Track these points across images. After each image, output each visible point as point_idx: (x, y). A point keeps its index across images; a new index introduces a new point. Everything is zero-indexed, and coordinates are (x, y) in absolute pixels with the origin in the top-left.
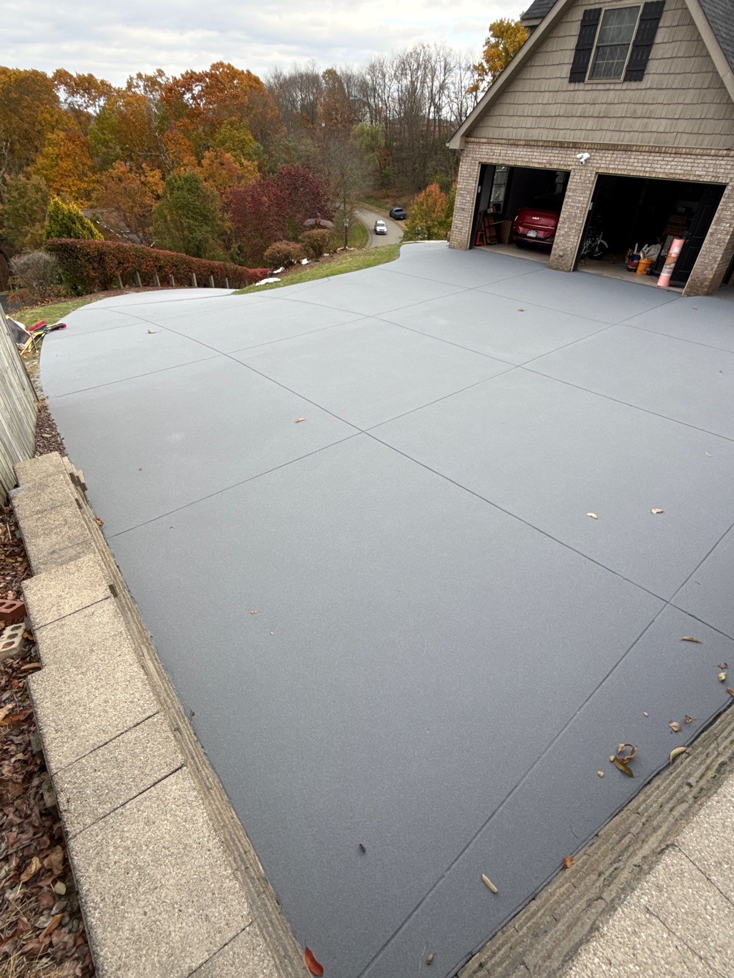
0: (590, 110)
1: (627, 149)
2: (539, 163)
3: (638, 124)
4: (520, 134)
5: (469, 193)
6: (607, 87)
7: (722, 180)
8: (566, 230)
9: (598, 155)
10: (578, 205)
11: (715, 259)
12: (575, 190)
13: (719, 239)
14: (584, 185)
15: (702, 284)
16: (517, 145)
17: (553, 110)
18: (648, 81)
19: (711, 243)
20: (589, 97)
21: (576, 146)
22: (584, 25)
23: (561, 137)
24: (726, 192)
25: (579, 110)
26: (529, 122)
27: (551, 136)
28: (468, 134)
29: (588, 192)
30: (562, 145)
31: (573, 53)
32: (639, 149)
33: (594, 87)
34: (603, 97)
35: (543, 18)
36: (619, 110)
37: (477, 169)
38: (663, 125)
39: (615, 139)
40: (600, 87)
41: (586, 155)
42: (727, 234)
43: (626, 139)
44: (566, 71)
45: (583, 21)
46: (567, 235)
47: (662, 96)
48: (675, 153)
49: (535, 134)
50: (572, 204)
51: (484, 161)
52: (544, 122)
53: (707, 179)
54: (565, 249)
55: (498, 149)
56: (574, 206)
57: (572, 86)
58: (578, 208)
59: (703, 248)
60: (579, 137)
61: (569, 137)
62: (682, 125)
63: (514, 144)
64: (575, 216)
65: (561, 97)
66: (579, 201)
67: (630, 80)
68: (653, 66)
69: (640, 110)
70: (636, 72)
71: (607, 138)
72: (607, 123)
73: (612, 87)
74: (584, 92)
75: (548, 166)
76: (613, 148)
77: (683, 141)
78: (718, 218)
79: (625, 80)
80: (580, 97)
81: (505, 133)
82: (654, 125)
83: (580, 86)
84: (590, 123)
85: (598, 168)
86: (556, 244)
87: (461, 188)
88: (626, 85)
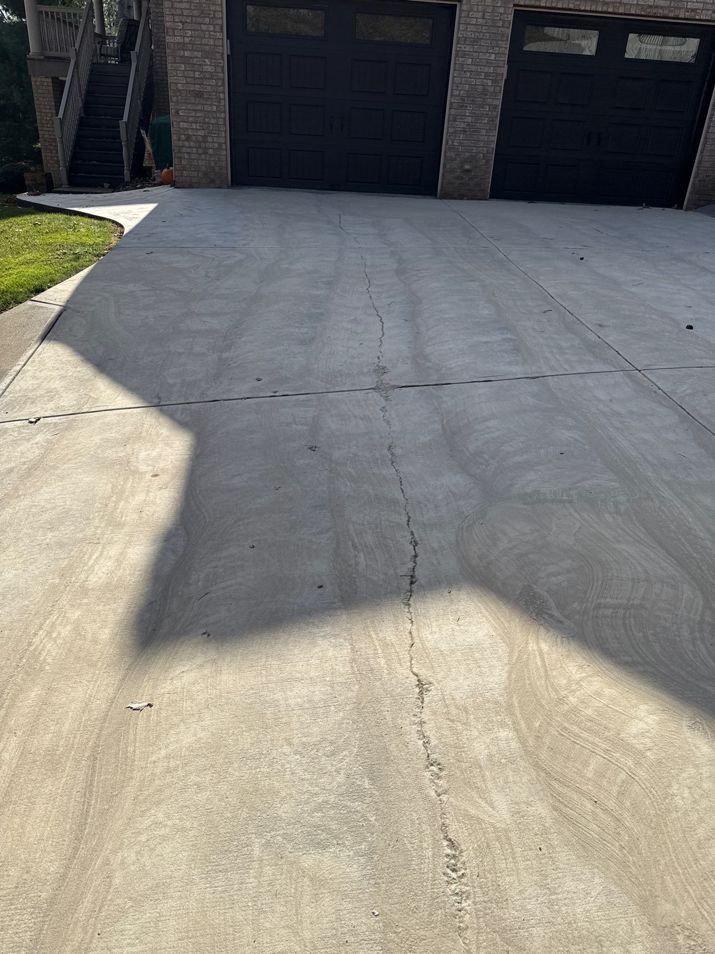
8: (470, 119)
10: (486, 70)
12: (475, 41)
14: (494, 30)
50: (474, 68)
56: (479, 73)
58: (487, 75)
64: (484, 92)
66: (488, 63)
86: (451, 148)
87: (182, 46)
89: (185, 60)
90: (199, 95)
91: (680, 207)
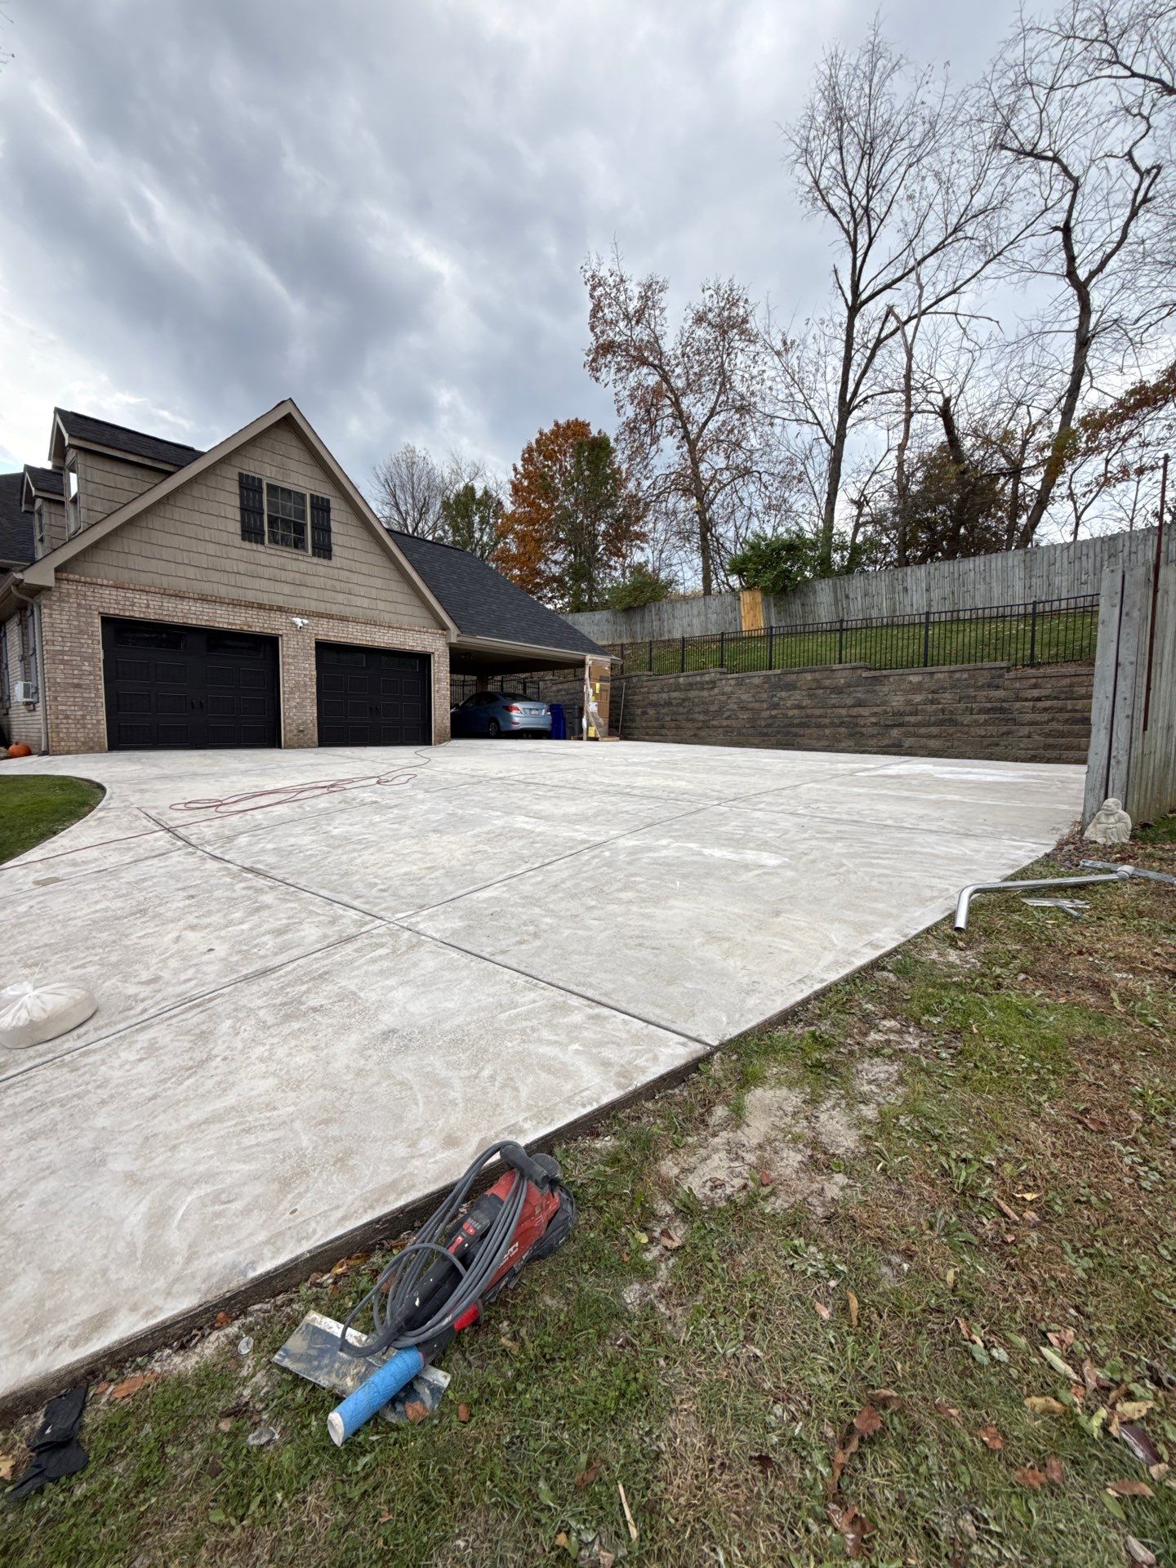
0: (283, 575)
1: (343, 619)
2: (228, 623)
3: (340, 597)
6: (295, 556)
7: (429, 650)
8: (298, 700)
9: (317, 623)
12: (294, 657)
13: (443, 695)
14: (305, 651)
15: (444, 732)
17: (227, 565)
18: (335, 561)
20: (275, 561)
22: (244, 487)
23: (250, 596)
24: (433, 659)
25: (267, 572)
26: (191, 572)
27: (234, 593)
28: (71, 566)
29: (313, 659)
30: (261, 607)
31: (241, 511)
32: (353, 620)
33: (279, 553)
34: (294, 565)
36: (315, 581)
37: (97, 623)
38: (365, 603)
39: (321, 607)
40: (285, 554)
41: (299, 621)
42: (447, 690)
43: (335, 610)
44: (237, 527)
45: (240, 482)
46: (300, 706)
47: (355, 578)
48: (389, 627)
49: (207, 589)
50: (296, 672)
51: (111, 611)
52: (216, 576)
53: (419, 649)
54: (303, 723)
55: (140, 599)
57: (247, 545)
58: (305, 675)
60: (280, 601)
61: (265, 599)
62: (381, 605)
63: (179, 596)
64: (305, 685)
65: (234, 553)
66: (305, 669)
67: (320, 556)
68: (336, 550)
69: (338, 585)
70: (323, 550)
72: (305, 592)
73: (301, 558)
74: (266, 555)
75: (246, 628)
76: (330, 617)
77: (387, 617)
79: (314, 555)
80: (263, 559)
82: (359, 601)
83: (260, 548)
84: (287, 589)
85: (316, 634)
86: (289, 718)
88: (315, 560)
91: (430, 744)
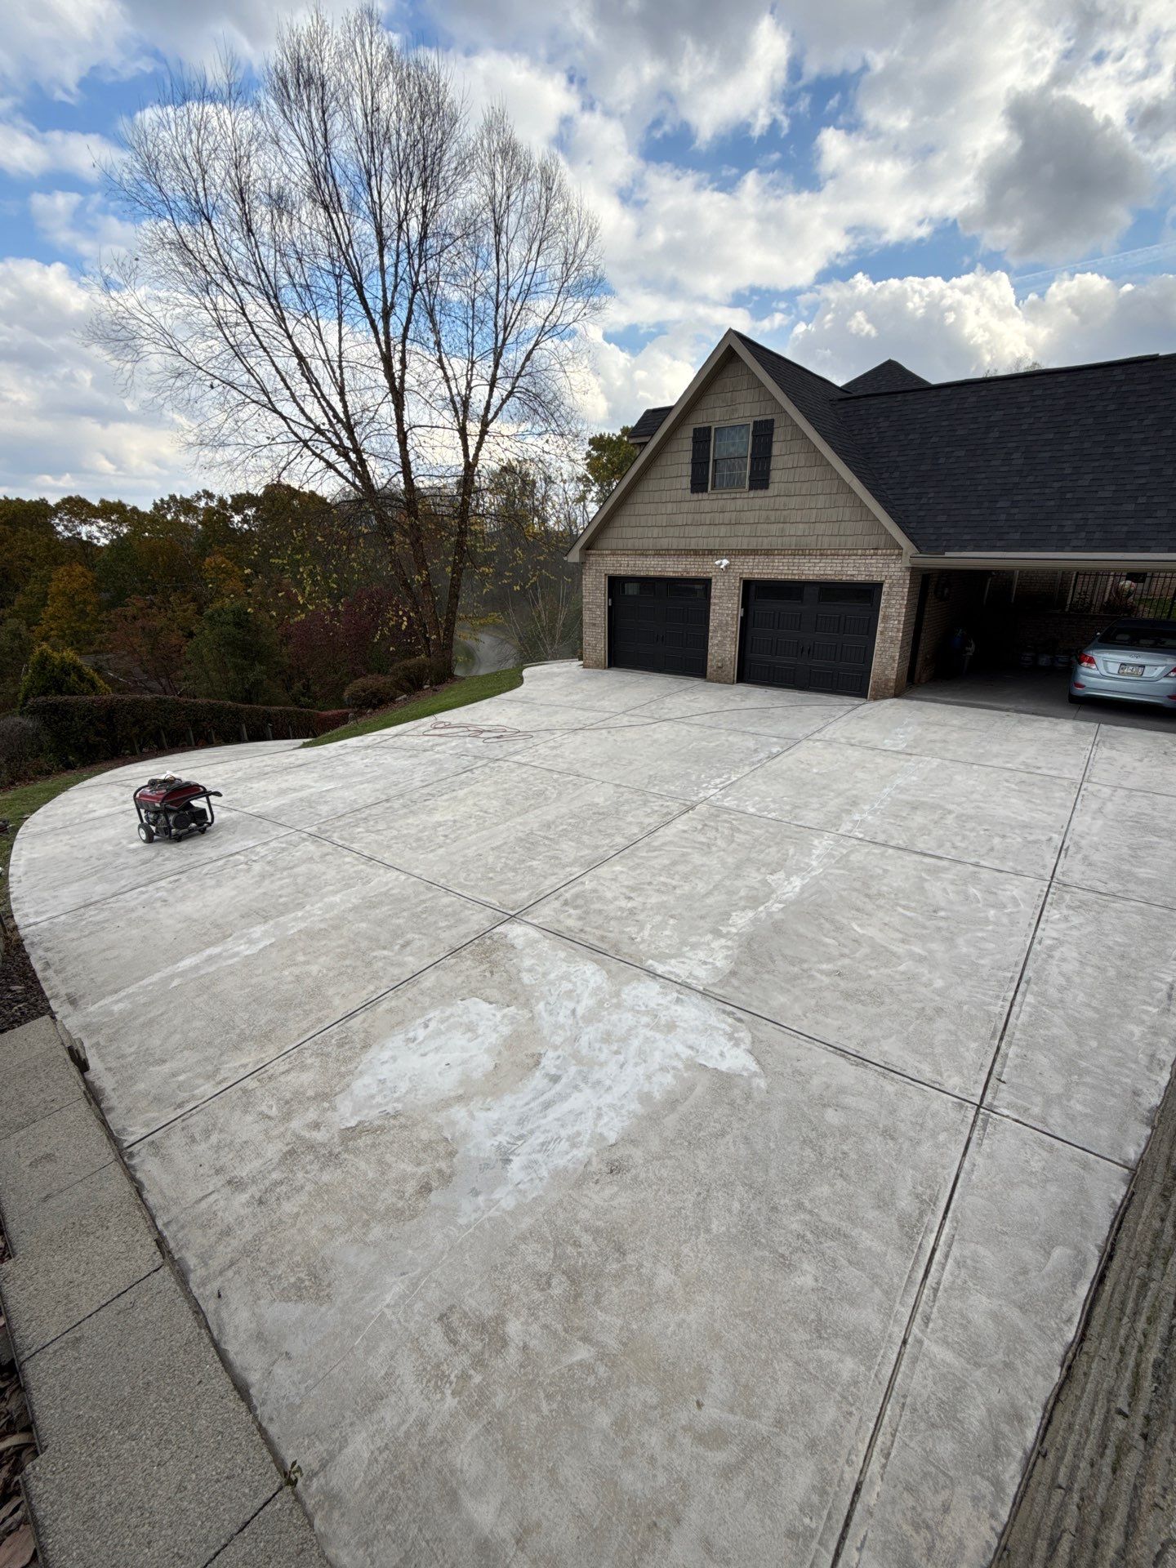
0: (719, 518)
2: (674, 572)
3: (774, 529)
4: (648, 544)
5: (599, 607)
6: (733, 495)
7: (877, 578)
8: (720, 638)
9: (739, 561)
10: (727, 611)
11: (892, 658)
12: (720, 597)
13: (891, 637)
14: (730, 591)
15: (886, 685)
16: (647, 555)
17: (680, 519)
18: (773, 489)
19: (884, 641)
20: (717, 505)
21: (713, 553)
22: (696, 440)
23: (693, 544)
24: (884, 589)
25: (708, 518)
26: (656, 532)
27: (682, 544)
28: (589, 547)
29: (736, 598)
30: (696, 553)
31: (690, 466)
32: (781, 552)
33: (719, 496)
34: (730, 505)
35: (652, 435)
36: (750, 517)
37: (603, 584)
38: (800, 529)
39: (753, 544)
40: (725, 496)
41: (725, 562)
42: (898, 631)
43: (765, 544)
44: (686, 482)
45: (694, 438)
46: (721, 644)
47: (794, 502)
48: (821, 555)
49: (664, 543)
50: (720, 611)
51: (611, 572)
52: (671, 531)
53: (861, 578)
54: (723, 660)
55: (624, 560)
56: (723, 614)
57: (695, 496)
58: (728, 615)
59: (876, 648)
60: (714, 544)
61: (703, 544)
62: (821, 528)
63: (643, 553)
64: (727, 624)
65: (685, 507)
66: (728, 608)
67: (756, 489)
68: (775, 476)
69: (773, 515)
70: (760, 480)
71: (744, 544)
72: (741, 530)
73: (738, 496)
74: (707, 502)
75: (685, 574)
76: (754, 552)
77: (825, 542)
78: (884, 617)
79: (751, 488)
80: (706, 506)
81: (630, 544)
82: (790, 529)
83: (705, 496)
84: (723, 530)
85: (741, 574)
86: (711, 654)
87: (588, 603)
88: (752, 494)
89: (590, 610)
90: (594, 625)
